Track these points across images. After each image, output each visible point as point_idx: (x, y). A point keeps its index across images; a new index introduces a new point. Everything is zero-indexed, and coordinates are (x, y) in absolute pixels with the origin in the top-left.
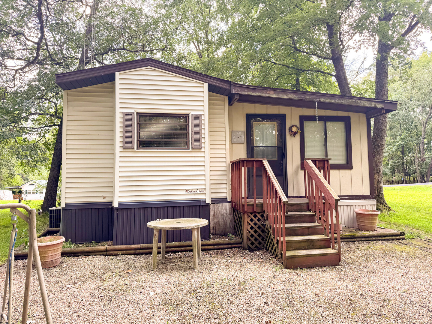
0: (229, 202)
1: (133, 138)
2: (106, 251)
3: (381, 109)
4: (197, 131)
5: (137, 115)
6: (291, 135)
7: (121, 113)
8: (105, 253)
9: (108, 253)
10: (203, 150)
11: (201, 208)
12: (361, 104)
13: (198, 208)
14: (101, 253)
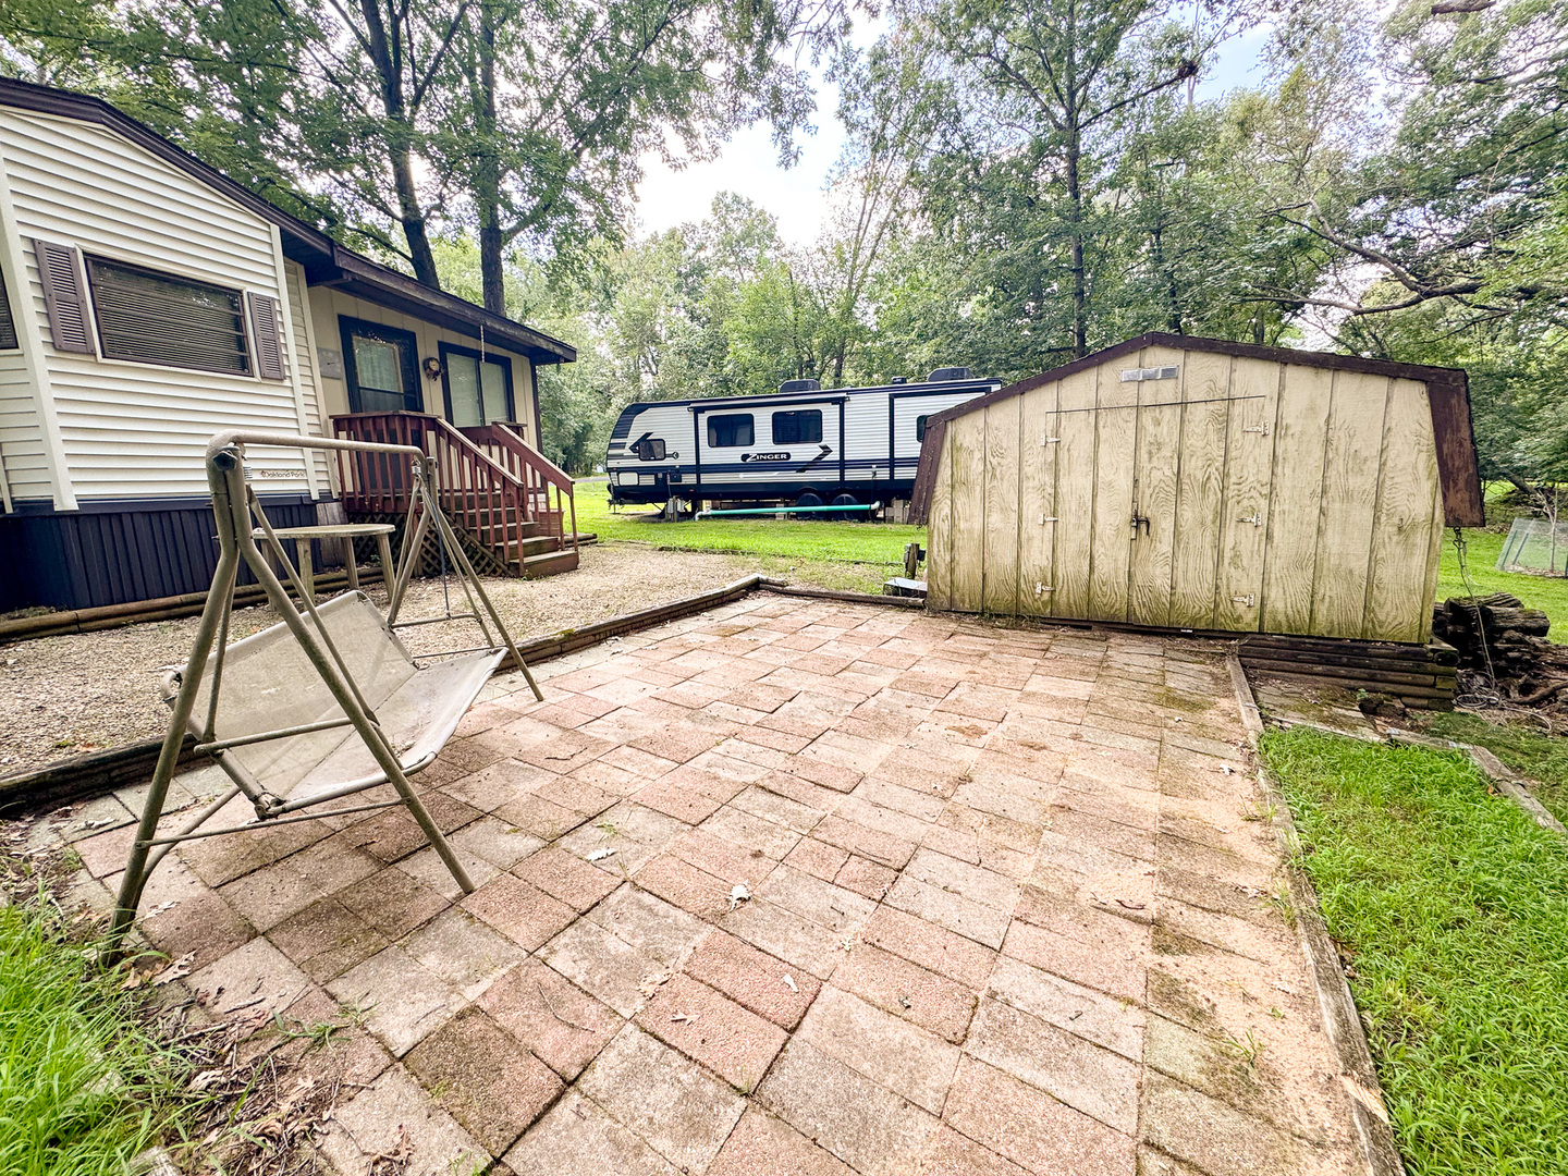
0: (336, 500)
1: (85, 325)
2: (77, 621)
3: (560, 356)
4: (268, 335)
5: (85, 260)
6: (428, 375)
7: (25, 241)
8: (75, 628)
9: (82, 626)
10: (287, 383)
11: (302, 510)
12: (537, 343)
13: (295, 511)
14: (62, 630)
